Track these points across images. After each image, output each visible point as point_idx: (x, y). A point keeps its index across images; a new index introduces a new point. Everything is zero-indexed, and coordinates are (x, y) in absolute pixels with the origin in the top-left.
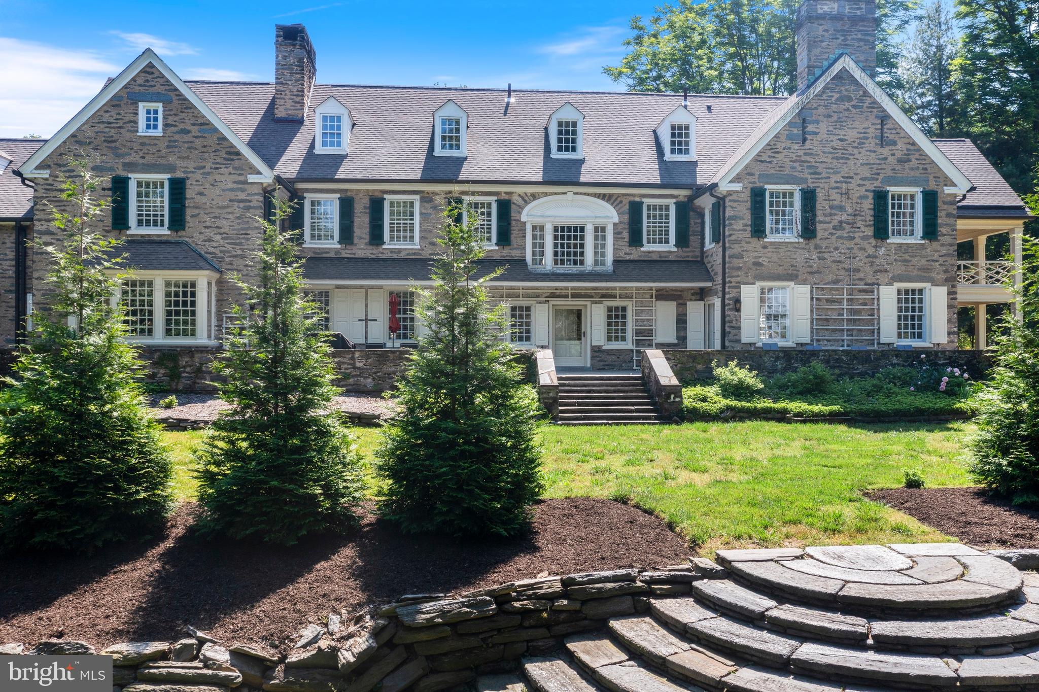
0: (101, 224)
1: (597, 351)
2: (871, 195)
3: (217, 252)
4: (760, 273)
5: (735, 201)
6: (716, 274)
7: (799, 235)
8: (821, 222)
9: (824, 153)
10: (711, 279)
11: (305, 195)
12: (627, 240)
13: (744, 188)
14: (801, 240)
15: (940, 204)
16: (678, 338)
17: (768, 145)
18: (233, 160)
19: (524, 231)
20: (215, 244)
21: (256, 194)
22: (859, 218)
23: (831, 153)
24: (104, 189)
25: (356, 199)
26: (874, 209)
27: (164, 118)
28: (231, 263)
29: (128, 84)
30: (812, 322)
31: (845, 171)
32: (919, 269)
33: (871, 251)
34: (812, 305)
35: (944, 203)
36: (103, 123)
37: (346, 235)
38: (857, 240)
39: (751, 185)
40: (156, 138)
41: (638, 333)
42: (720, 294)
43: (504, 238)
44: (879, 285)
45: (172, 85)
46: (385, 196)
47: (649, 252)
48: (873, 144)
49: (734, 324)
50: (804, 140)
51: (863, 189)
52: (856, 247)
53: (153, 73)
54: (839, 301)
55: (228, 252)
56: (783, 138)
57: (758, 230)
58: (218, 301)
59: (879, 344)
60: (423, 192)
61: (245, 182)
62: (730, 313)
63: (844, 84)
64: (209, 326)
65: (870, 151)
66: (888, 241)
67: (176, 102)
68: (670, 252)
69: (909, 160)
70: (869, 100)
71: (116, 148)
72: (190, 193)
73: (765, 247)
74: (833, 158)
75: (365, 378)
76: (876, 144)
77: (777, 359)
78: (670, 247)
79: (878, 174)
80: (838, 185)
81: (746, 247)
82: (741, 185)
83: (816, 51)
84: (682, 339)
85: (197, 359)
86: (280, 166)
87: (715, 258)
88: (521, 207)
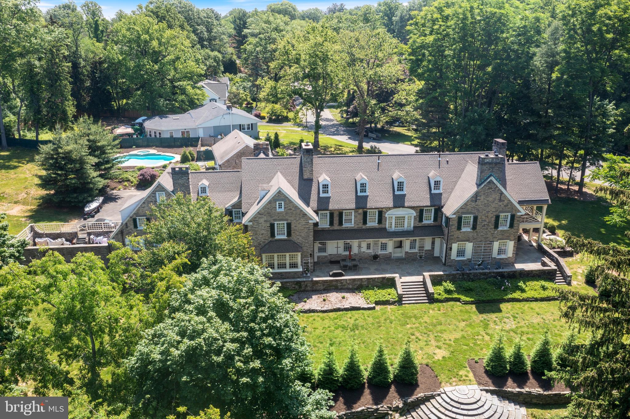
0: (267, 236)
1: (406, 253)
2: (495, 216)
3: (301, 242)
4: (458, 240)
5: (453, 220)
6: (445, 235)
8: (478, 225)
9: (482, 205)
12: (418, 220)
14: (472, 230)
15: (515, 218)
17: (465, 204)
18: (305, 217)
19: (386, 219)
20: (300, 240)
21: (311, 226)
22: (490, 223)
24: (268, 227)
25: (334, 212)
26: (495, 220)
27: (284, 206)
29: (274, 197)
30: (472, 253)
31: (487, 210)
32: (506, 237)
33: (492, 232)
34: (473, 248)
35: (517, 217)
36: (268, 208)
37: (331, 223)
38: (489, 229)
39: (458, 215)
40: (282, 212)
41: (420, 247)
43: (380, 222)
44: (494, 241)
45: (286, 196)
46: (344, 211)
47: (425, 224)
48: (497, 202)
49: (449, 254)
50: (476, 201)
51: (492, 215)
52: (488, 231)
53: (281, 193)
54: (481, 247)
55: (304, 242)
56: (470, 201)
57: (459, 228)
59: (491, 257)
60: (355, 211)
61: (308, 223)
62: (448, 251)
63: (491, 184)
64: (301, 262)
65: (496, 204)
66: (498, 229)
67: (287, 201)
69: (508, 206)
70: (497, 189)
71: (271, 215)
72: (292, 226)
73: (461, 233)
74: (484, 206)
78: (431, 222)
79: (498, 210)
80: (485, 214)
81: (455, 233)
82: (455, 216)
83: (483, 174)
84: (433, 248)
85: (306, 283)
86: (311, 204)
87: (446, 231)
88: (386, 213)
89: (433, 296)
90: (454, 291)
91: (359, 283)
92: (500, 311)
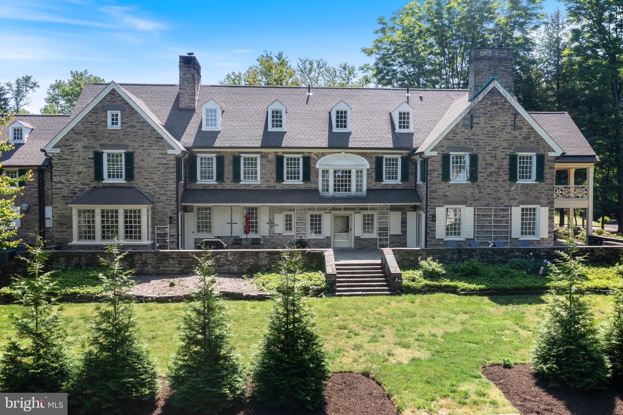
0: (88, 178)
2: (508, 157)
3: (151, 192)
4: (447, 201)
5: (433, 161)
6: (423, 199)
7: (468, 180)
8: (480, 172)
9: (483, 134)
10: (420, 201)
11: (197, 155)
12: (374, 178)
13: (438, 154)
14: (469, 182)
15: (546, 162)
16: (402, 231)
17: (452, 130)
19: (317, 174)
20: (150, 188)
21: (172, 160)
22: (501, 170)
23: (487, 134)
24: (89, 159)
25: (225, 156)
26: (509, 165)
27: (121, 119)
28: (159, 198)
29: (102, 100)
30: (474, 227)
31: (494, 144)
32: (534, 198)
33: (507, 188)
34: (474, 218)
35: (548, 161)
36: (89, 122)
37: (220, 177)
38: (500, 182)
39: (443, 152)
40: (117, 130)
42: (425, 210)
43: (307, 177)
44: (511, 206)
45: (125, 101)
46: (241, 155)
47: (386, 185)
48: (509, 129)
49: (432, 229)
50: (472, 127)
51: (504, 154)
52: (499, 186)
53: (115, 94)
54: (490, 216)
55: (157, 192)
56: (460, 126)
57: (446, 177)
58: (152, 218)
59: (511, 238)
60: (262, 152)
61: (166, 154)
62: (430, 223)
63: (495, 96)
65: (508, 133)
66: (517, 182)
67: (128, 110)
68: (398, 185)
69: (529, 138)
70: (508, 105)
71: (96, 136)
72: (136, 160)
73: (449, 186)
74: (487, 137)
75: (233, 266)
76: (512, 129)
77: (454, 253)
78: (398, 181)
79: (512, 146)
80: (490, 152)
81: (439, 186)
82: (437, 152)
84: (404, 232)
87: (423, 191)
88: (316, 161)
89: (399, 281)
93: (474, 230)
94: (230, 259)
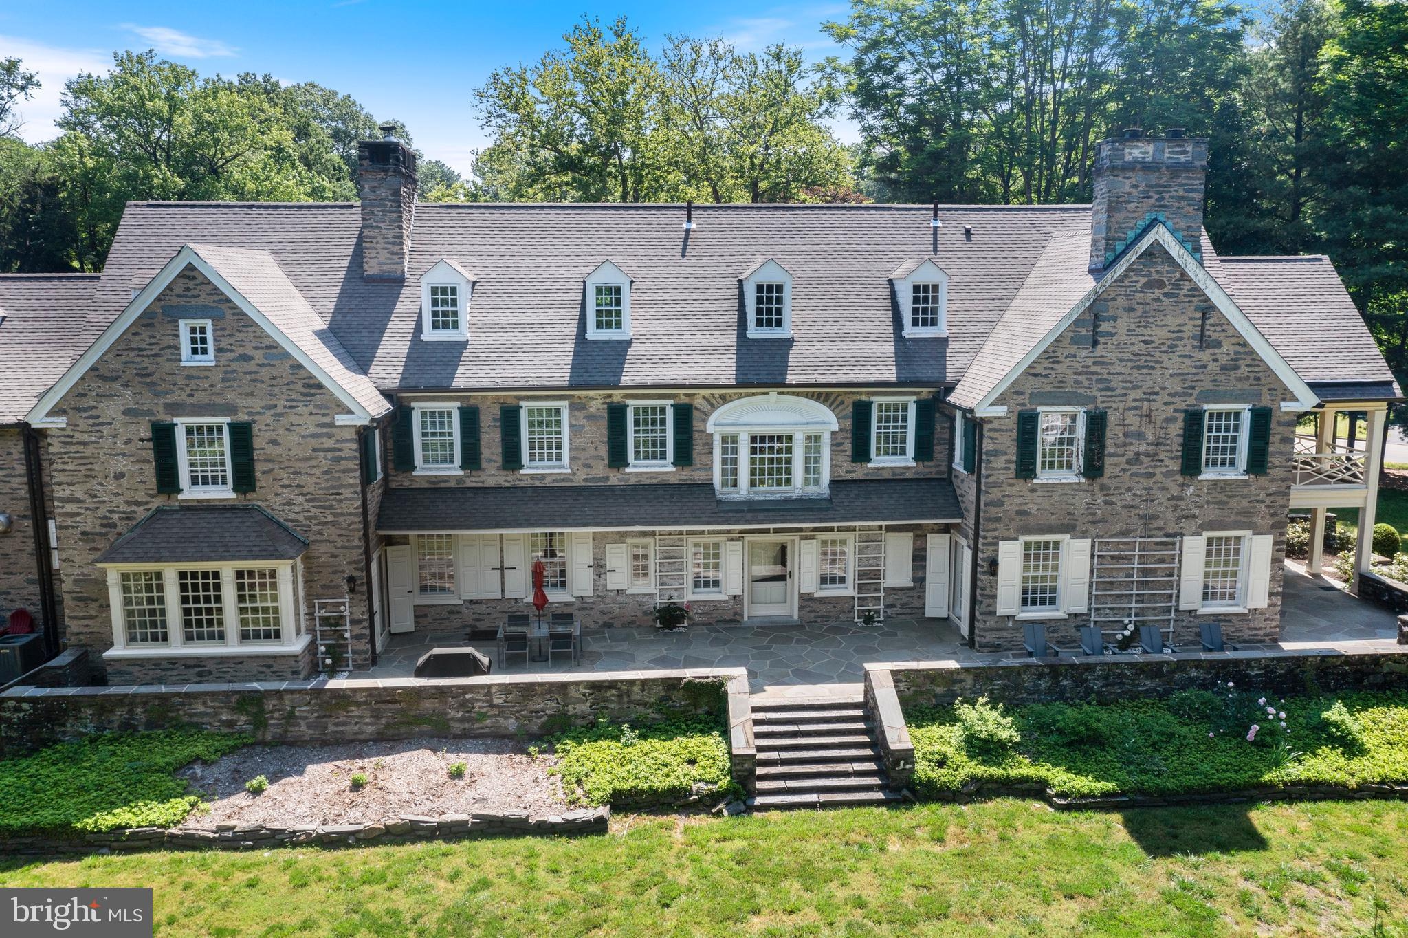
0: (142, 487)
1: (806, 599)
2: (1181, 416)
3: (301, 518)
4: (1025, 525)
5: (995, 430)
6: (967, 511)
7: (1080, 473)
8: (1111, 455)
9: (1121, 361)
10: (961, 515)
11: (413, 404)
12: (849, 453)
13: (1010, 412)
14: (1083, 480)
15: (1273, 425)
16: (914, 579)
17: (1045, 352)
18: (313, 395)
19: (709, 445)
20: (297, 509)
21: (347, 441)
22: (1163, 448)
23: (1131, 361)
24: (142, 440)
25: (482, 408)
26: (1184, 436)
27: (215, 340)
28: (320, 533)
29: (162, 294)
30: (1091, 586)
31: (1148, 385)
32: (1238, 513)
33: (1175, 491)
34: (1092, 564)
35: (1280, 424)
36: (133, 349)
37: (471, 458)
38: (1158, 477)
39: (1019, 408)
40: (207, 369)
41: (862, 575)
42: (971, 533)
43: (684, 456)
44: (1182, 535)
45: (222, 294)
46: (522, 403)
47: (879, 469)
48: (1189, 347)
49: (988, 591)
50: (1095, 343)
51: (1171, 408)
52: (1155, 487)
53: (194, 278)
54: (1129, 559)
55: (315, 518)
56: (1066, 342)
57: (1026, 468)
58: (306, 582)
59: (1177, 610)
60: (572, 396)
61: (332, 425)
62: (983, 578)
63: (1156, 263)
64: (297, 614)
65: (1184, 356)
66: (1200, 478)
67: (230, 318)
68: (908, 468)
69: (1237, 368)
70: (1188, 285)
71: (153, 384)
72: (259, 441)
73: (1033, 490)
74: (1133, 368)
75: (506, 718)
76: (1194, 347)
78: (907, 461)
79: (1193, 388)
80: (1138, 404)
81: (1009, 490)
82: (1005, 408)
83: (1119, 217)
84: (920, 580)
85: (287, 702)
86: (377, 367)
87: (967, 489)
88: (707, 415)
89: (908, 766)
90: (1016, 746)
91: (550, 706)
92: (1256, 842)
93: (1090, 593)
94: (497, 701)
